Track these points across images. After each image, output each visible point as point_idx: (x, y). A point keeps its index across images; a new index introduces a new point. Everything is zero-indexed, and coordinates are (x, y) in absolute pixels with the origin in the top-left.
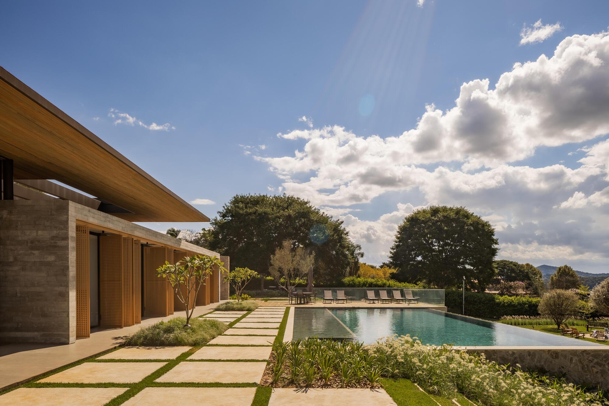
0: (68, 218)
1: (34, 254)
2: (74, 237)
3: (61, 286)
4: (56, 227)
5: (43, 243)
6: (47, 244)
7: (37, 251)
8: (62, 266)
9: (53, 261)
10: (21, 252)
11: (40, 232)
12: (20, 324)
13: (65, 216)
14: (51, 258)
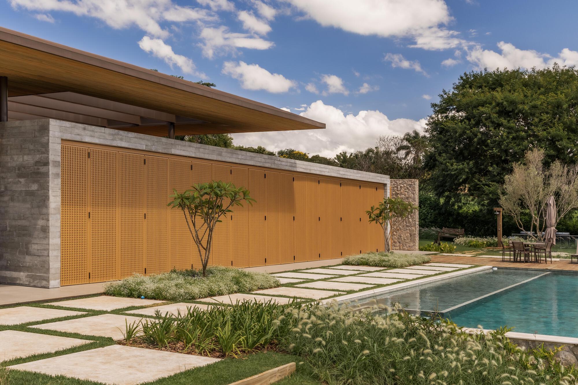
0: (48, 140)
1: (21, 182)
2: (59, 162)
3: (43, 219)
4: (38, 151)
5: (28, 170)
6: (31, 171)
7: (23, 179)
8: (44, 196)
9: (36, 190)
10: (10, 180)
11: (26, 157)
12: (9, 262)
13: (46, 138)
14: (34, 187)
